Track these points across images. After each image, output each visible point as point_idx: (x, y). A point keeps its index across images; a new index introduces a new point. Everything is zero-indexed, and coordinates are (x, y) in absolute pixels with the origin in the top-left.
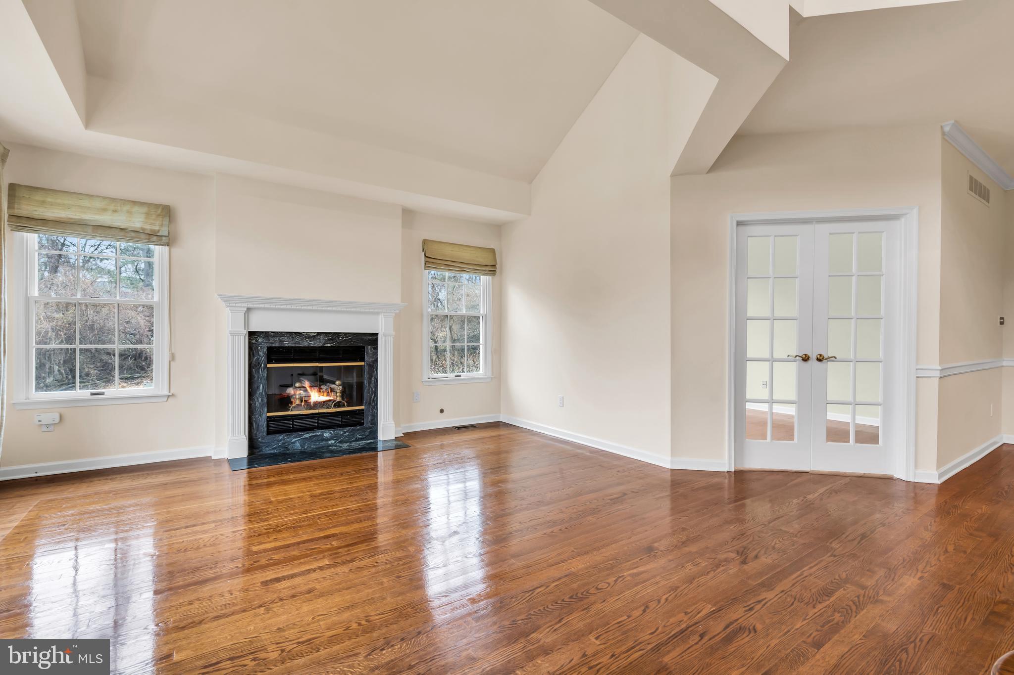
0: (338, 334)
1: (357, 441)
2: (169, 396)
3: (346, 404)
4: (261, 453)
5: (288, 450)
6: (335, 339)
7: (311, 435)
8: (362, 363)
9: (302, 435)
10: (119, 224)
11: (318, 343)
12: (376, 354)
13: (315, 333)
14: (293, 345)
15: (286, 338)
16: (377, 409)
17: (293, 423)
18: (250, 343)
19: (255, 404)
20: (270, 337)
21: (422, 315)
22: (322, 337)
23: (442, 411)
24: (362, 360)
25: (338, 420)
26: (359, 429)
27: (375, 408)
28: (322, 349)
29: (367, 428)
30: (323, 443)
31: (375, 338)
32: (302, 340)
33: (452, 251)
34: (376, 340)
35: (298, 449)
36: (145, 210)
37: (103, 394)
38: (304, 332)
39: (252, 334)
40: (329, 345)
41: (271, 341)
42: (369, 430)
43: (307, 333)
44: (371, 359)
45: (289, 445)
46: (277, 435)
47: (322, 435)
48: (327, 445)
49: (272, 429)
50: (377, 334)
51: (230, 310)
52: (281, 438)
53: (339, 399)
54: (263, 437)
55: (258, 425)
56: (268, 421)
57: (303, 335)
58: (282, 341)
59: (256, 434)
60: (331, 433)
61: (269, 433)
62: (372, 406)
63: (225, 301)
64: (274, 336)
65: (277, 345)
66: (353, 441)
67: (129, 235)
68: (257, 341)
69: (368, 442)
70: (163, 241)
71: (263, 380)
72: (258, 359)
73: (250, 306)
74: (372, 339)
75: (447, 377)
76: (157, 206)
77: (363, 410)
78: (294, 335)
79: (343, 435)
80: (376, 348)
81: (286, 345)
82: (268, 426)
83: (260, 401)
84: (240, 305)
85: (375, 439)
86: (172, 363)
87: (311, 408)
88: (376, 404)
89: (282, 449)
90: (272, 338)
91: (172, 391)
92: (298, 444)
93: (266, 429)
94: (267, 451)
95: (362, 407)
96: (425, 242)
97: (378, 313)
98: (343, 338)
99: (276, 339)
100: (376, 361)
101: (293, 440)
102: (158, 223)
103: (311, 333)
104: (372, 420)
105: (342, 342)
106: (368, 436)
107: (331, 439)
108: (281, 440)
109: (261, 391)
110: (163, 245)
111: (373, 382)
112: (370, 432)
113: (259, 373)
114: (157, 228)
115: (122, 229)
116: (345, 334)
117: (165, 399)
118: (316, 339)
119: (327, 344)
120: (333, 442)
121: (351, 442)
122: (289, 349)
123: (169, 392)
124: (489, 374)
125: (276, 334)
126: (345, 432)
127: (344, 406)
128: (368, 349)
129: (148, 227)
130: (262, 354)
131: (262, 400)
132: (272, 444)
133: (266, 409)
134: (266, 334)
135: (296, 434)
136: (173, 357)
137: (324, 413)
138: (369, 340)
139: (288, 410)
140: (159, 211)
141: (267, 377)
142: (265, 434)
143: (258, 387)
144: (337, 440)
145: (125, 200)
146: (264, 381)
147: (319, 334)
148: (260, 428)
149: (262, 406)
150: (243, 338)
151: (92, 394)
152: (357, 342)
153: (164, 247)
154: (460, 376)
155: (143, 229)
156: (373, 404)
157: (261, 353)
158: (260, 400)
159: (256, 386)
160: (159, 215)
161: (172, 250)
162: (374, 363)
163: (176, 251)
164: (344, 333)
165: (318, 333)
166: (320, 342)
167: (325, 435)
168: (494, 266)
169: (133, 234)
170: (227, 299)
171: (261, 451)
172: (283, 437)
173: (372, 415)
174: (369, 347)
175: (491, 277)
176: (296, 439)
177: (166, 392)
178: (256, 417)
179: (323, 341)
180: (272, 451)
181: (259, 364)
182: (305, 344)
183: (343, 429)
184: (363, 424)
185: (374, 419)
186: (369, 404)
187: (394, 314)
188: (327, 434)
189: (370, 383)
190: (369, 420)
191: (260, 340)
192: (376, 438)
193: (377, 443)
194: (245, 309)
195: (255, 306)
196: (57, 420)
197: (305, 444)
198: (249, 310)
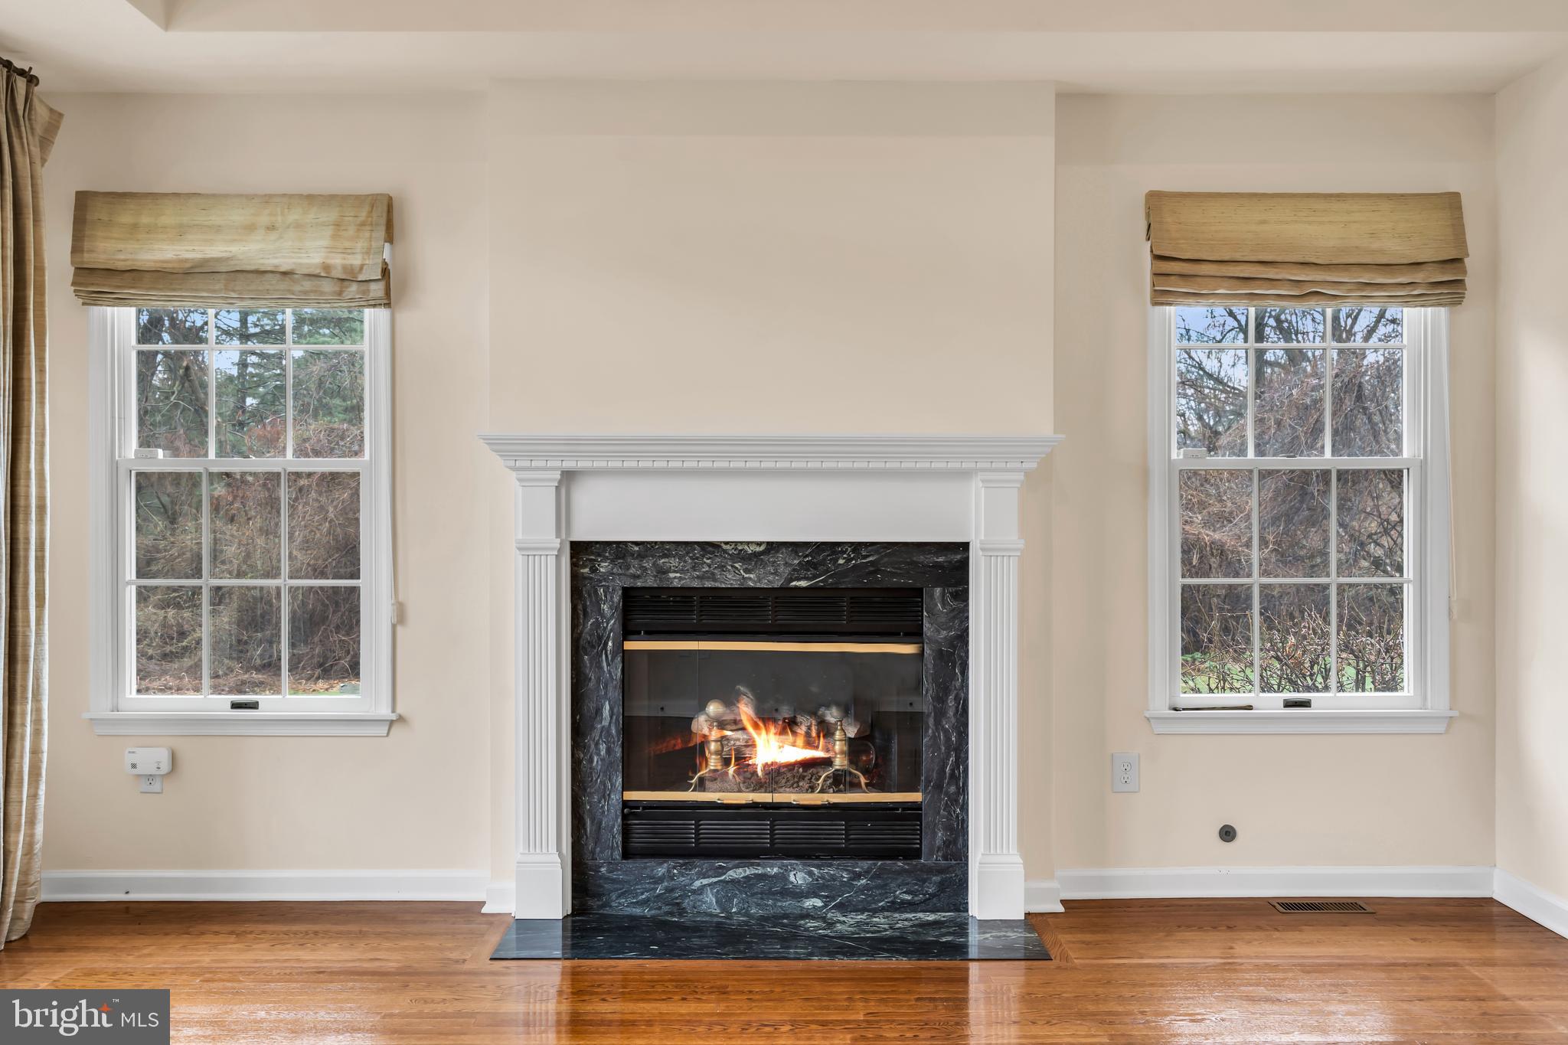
0: (833, 548)
1: (896, 910)
2: (392, 722)
3: (863, 780)
4: (607, 911)
5: (682, 912)
6: (823, 563)
7: (749, 871)
8: (918, 647)
9: (723, 870)
10: (276, 262)
11: (771, 578)
12: (961, 615)
13: (759, 544)
14: (696, 584)
15: (674, 562)
16: (965, 808)
17: (697, 829)
18: (575, 577)
19: (591, 760)
20: (629, 559)
21: (1145, 473)
22: (781, 556)
23: (1228, 834)
24: (916, 637)
25: (837, 832)
26: (902, 872)
27: (957, 801)
28: (784, 596)
29: (931, 871)
30: (787, 904)
31: (959, 561)
32: (722, 567)
33: (1264, 222)
34: (963, 566)
35: (711, 915)
36: (330, 215)
37: (254, 706)
38: (727, 543)
39: (580, 551)
40: (803, 584)
41: (632, 571)
42: (937, 879)
43: (736, 543)
44: (944, 633)
45: (684, 896)
46: (651, 863)
47: (783, 878)
48: (797, 912)
49: (637, 842)
50: (965, 546)
51: (520, 480)
52: (661, 871)
53: (840, 762)
54: (612, 865)
55: (599, 828)
56: (625, 817)
57: (725, 551)
58: (662, 572)
59: (593, 852)
60: (811, 874)
61: (627, 854)
62: (947, 794)
63: (503, 454)
64: (641, 556)
65: (651, 582)
66: (883, 909)
67: (297, 288)
68: (594, 570)
69: (931, 917)
70: (372, 295)
71: (610, 688)
72: (597, 624)
73: (570, 464)
74: (948, 565)
75: (1250, 708)
76: (358, 200)
77: (916, 806)
78: (697, 551)
79: (849, 885)
80: (961, 595)
81: (676, 584)
82: (626, 831)
83: (603, 753)
84: (542, 464)
85: (958, 910)
86: (399, 629)
87: (759, 786)
88: (963, 790)
89: (666, 909)
90: (636, 563)
91: (400, 710)
92: (710, 898)
93: (619, 838)
94: (623, 906)
95: (916, 797)
96: (1156, 201)
97: (965, 475)
98: (849, 560)
99: (648, 564)
100: (962, 638)
101: (697, 884)
102: (360, 245)
103: (748, 543)
104: (947, 844)
105: (845, 573)
106: (933, 896)
107: (812, 893)
108: (661, 880)
109: (605, 723)
110: (374, 306)
111: (951, 713)
112: (942, 886)
113: (600, 668)
114: (356, 261)
115: (285, 273)
116: (857, 546)
117: (384, 730)
118: (764, 565)
119: (798, 579)
120: (819, 903)
121: (875, 912)
122: (685, 596)
123: (393, 711)
124: (1439, 703)
125: (648, 549)
126: (858, 876)
127: (854, 786)
128: (932, 596)
129: (337, 261)
130: (609, 608)
131: (609, 751)
132: (637, 890)
133: (620, 780)
134: (619, 550)
135: (705, 864)
136: (401, 616)
137: (788, 806)
138: (938, 566)
139: (686, 788)
140: (363, 214)
141: (623, 681)
142: (617, 854)
143: (599, 711)
144: (830, 899)
145: (291, 196)
146: (615, 694)
147: (773, 547)
148: (605, 835)
149: (609, 766)
150: (552, 561)
151: (236, 706)
152: (893, 574)
153: (377, 310)
154: (1306, 704)
155: (327, 267)
156: (953, 789)
157: (605, 607)
158: (603, 747)
159: (592, 706)
160: (363, 224)
161: (398, 316)
162: (954, 647)
163: (408, 319)
164: (851, 544)
165: (770, 544)
166: (776, 573)
167: (792, 878)
168: (1456, 262)
169: (307, 285)
170: (507, 448)
171: (607, 905)
172: (669, 871)
173: (948, 828)
174: (938, 590)
175: (1442, 311)
176: (705, 881)
177: (384, 711)
178: (592, 800)
179: (785, 571)
180: (637, 911)
181: (601, 641)
182: (730, 579)
183: (850, 863)
184: (917, 854)
185: (955, 841)
186: (939, 787)
187: (1021, 476)
188: (798, 877)
189: (940, 714)
190: (938, 842)
191: (604, 567)
192: (962, 906)
193: (962, 928)
194: (557, 475)
195: (583, 464)
196: (165, 767)
197: (730, 900)
198: (569, 477)
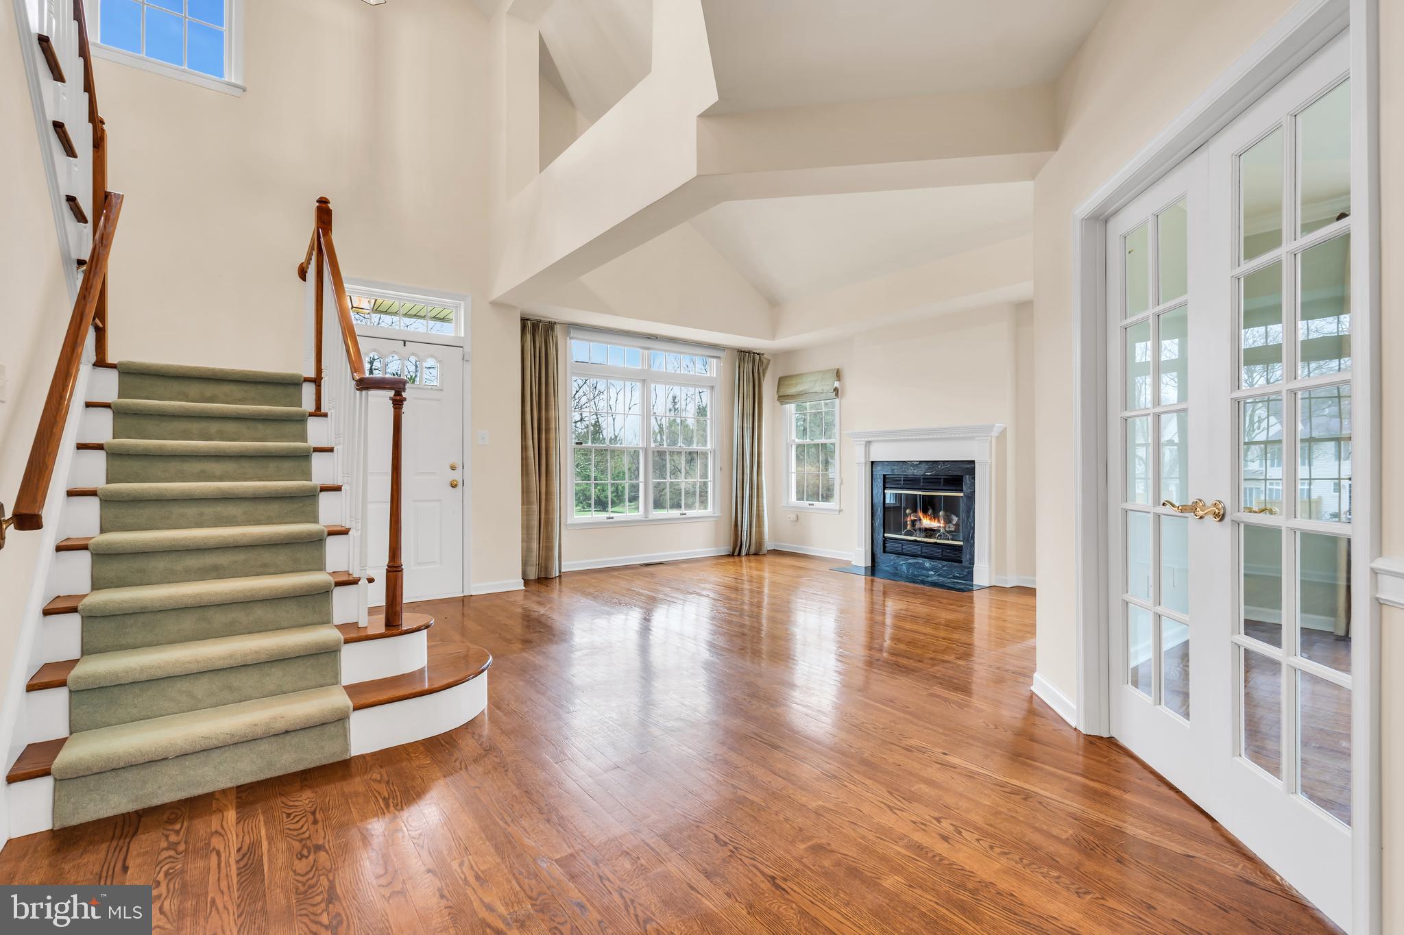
0: (937, 462)
1: (954, 577)
2: (839, 511)
4: (879, 565)
5: (898, 569)
6: (935, 467)
7: (914, 561)
8: (962, 495)
9: (908, 559)
10: (814, 389)
11: (920, 471)
12: (973, 484)
14: (901, 474)
15: (897, 467)
16: (974, 548)
17: (903, 547)
18: (871, 471)
19: (875, 524)
20: (884, 466)
22: (923, 465)
24: (961, 491)
25: (938, 552)
26: (956, 566)
27: (971, 545)
28: (925, 478)
29: (965, 567)
30: (924, 572)
32: (908, 469)
34: (973, 468)
35: (905, 571)
37: (814, 505)
38: (909, 461)
39: (873, 463)
40: (929, 474)
41: (885, 469)
42: (967, 570)
43: (912, 462)
44: (968, 489)
45: (898, 565)
46: (889, 555)
47: (923, 564)
48: (927, 574)
49: (887, 548)
50: (973, 462)
51: (860, 444)
54: (880, 554)
55: (877, 543)
56: (883, 541)
57: (909, 464)
58: (893, 469)
59: (876, 550)
60: (931, 563)
61: (883, 551)
62: (969, 543)
63: (855, 437)
64: (887, 465)
65: (890, 473)
66: (950, 577)
68: (876, 469)
69: (964, 583)
71: (880, 503)
72: (876, 485)
73: (867, 439)
74: (968, 467)
76: (833, 370)
77: (961, 546)
78: (902, 464)
79: (941, 568)
80: (974, 478)
81: (896, 473)
82: (883, 545)
83: (878, 522)
84: (862, 440)
86: (841, 487)
88: (973, 542)
89: (893, 567)
90: (886, 467)
91: (840, 507)
92: (904, 567)
93: (882, 547)
94: (883, 565)
95: (961, 543)
98: (942, 466)
99: (889, 467)
100: (973, 493)
101: (901, 562)
103: (915, 462)
104: (968, 559)
105: (941, 470)
106: (966, 575)
107: (931, 570)
108: (892, 560)
109: (879, 513)
111: (971, 516)
112: (968, 573)
113: (877, 497)
116: (944, 462)
117: (837, 513)
118: (919, 468)
119: (927, 472)
120: (933, 573)
121: (948, 577)
122: (899, 477)
125: (889, 463)
126: (944, 566)
128: (966, 478)
130: (880, 480)
131: (880, 521)
132: (886, 561)
133: (882, 530)
134: (882, 463)
135: (903, 557)
136: (841, 483)
137: (925, 542)
138: (967, 468)
139: (901, 534)
140: (834, 374)
142: (881, 551)
143: (878, 510)
144: (936, 572)
146: (881, 505)
147: (921, 462)
148: (879, 545)
149: (879, 526)
150: (866, 466)
151: (811, 505)
152: (955, 471)
153: (837, 400)
156: (970, 541)
157: (878, 480)
158: (878, 520)
159: (876, 508)
160: (834, 376)
162: (971, 494)
163: (843, 401)
166: (922, 471)
167: (925, 564)
171: (879, 563)
172: (894, 558)
173: (969, 554)
174: (967, 476)
176: (903, 562)
177: (838, 508)
178: (876, 535)
179: (924, 470)
180: (886, 567)
181: (877, 490)
182: (910, 472)
183: (941, 562)
184: (960, 561)
185: (971, 559)
186: (966, 540)
188: (927, 564)
189: (967, 516)
190: (965, 559)
191: (878, 468)
193: (972, 586)
194: (864, 442)
195: (873, 439)
196: (795, 519)
197: (909, 569)
198: (868, 443)
